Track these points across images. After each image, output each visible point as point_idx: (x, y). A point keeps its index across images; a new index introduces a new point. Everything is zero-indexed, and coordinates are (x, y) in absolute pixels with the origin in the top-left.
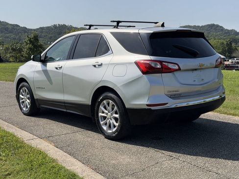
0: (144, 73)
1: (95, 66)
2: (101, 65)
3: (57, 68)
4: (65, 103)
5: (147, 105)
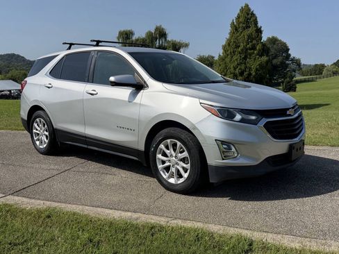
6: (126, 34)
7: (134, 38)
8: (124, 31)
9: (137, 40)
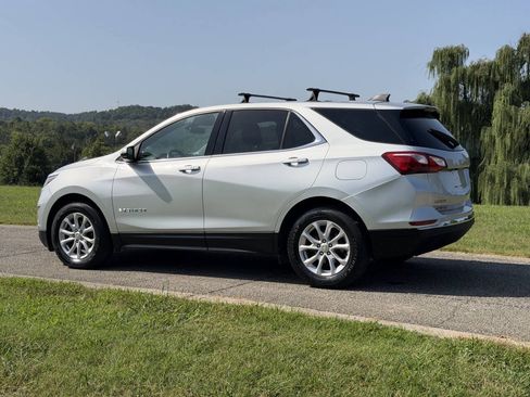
0: (403, 172)
1: (289, 164)
2: (306, 162)
3: (184, 171)
4: (205, 234)
5: (411, 223)
6: (451, 55)
7: (467, 63)
8: (446, 50)
9: (476, 67)
